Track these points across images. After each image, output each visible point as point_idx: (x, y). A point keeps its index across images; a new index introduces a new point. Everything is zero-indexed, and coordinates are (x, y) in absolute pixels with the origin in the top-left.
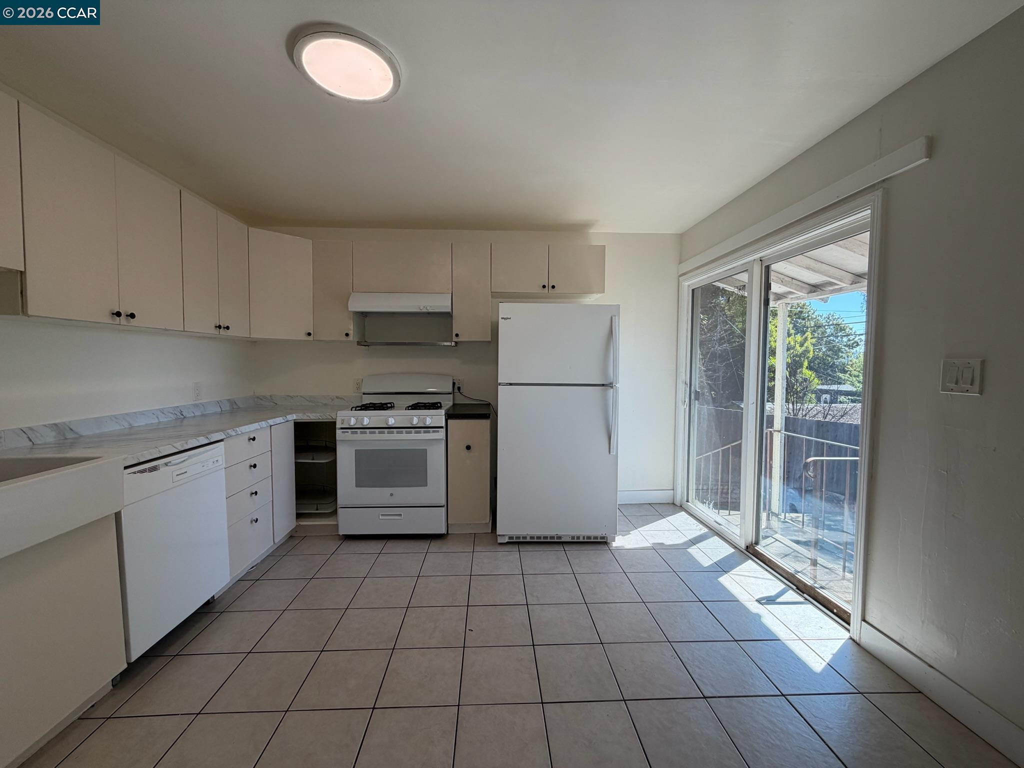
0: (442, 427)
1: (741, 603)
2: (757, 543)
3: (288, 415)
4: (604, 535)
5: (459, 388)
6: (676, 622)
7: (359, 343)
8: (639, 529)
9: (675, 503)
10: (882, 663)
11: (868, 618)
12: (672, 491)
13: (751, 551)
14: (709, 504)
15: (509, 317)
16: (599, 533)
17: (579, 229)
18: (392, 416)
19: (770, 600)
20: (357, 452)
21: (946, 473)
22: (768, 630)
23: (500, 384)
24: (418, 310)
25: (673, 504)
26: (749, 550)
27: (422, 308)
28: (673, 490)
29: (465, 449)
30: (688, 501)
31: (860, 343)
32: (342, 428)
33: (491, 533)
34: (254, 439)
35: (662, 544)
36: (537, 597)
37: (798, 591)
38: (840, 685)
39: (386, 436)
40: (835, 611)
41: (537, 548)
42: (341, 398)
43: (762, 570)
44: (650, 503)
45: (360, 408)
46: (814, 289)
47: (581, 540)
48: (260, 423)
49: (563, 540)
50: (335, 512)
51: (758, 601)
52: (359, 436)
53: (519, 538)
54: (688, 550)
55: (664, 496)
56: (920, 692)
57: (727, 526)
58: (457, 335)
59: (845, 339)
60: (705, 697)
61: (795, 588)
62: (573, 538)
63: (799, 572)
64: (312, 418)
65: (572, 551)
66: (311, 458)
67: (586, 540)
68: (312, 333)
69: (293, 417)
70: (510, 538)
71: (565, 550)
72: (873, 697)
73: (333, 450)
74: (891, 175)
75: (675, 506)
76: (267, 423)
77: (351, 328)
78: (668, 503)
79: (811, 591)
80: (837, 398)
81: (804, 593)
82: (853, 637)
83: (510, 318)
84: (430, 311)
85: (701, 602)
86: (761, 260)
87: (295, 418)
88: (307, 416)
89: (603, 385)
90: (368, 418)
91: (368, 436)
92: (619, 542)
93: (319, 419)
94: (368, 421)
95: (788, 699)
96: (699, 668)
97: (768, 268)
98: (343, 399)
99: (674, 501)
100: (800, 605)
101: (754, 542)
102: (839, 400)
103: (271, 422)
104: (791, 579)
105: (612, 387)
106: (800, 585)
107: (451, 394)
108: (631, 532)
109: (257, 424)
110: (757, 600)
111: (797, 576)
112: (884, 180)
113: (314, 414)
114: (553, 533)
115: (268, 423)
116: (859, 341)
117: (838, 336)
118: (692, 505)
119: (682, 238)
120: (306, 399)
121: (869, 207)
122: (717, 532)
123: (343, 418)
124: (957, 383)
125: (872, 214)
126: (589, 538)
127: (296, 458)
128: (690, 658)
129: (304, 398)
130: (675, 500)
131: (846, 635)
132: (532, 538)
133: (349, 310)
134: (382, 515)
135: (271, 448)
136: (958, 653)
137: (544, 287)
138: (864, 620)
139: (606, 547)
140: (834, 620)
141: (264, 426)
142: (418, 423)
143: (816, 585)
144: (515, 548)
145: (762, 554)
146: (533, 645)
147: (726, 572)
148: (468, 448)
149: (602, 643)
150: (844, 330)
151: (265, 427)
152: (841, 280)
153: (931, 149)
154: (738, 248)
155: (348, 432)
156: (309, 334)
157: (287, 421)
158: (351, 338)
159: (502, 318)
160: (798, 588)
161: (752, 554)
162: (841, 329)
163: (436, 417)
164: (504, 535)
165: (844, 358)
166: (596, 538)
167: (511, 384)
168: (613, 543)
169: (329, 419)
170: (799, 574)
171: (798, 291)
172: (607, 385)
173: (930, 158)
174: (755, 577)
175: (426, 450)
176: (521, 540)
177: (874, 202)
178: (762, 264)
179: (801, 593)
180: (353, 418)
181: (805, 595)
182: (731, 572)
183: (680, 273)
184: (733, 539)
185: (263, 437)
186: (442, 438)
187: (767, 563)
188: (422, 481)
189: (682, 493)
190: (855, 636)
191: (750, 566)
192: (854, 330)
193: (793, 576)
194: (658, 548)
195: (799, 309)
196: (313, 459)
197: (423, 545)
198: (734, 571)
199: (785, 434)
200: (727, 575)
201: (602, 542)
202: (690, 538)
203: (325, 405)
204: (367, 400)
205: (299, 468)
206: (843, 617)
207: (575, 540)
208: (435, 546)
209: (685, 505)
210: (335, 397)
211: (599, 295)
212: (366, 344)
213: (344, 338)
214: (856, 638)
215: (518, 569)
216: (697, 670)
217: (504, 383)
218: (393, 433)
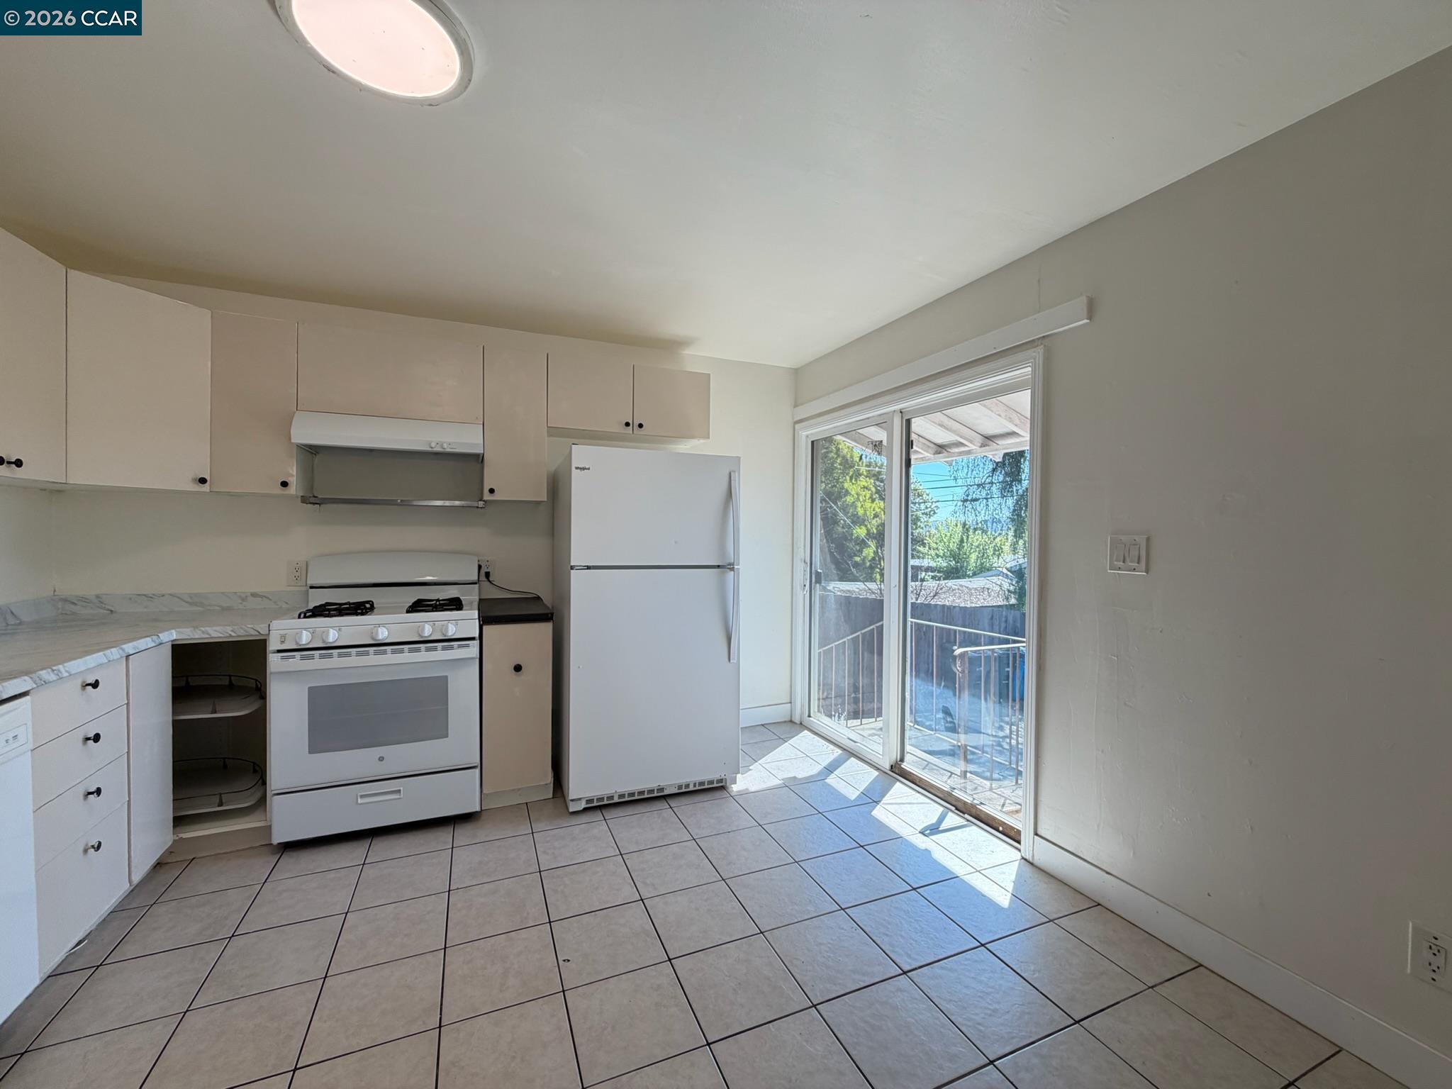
0: (473, 639)
1: (906, 840)
2: (902, 760)
3: (160, 632)
4: (723, 776)
5: (487, 575)
6: (842, 880)
7: (304, 500)
8: (759, 762)
9: (793, 720)
10: (1060, 881)
11: (1039, 833)
12: (789, 705)
13: (898, 771)
14: (839, 717)
15: (587, 467)
16: (714, 776)
17: (671, 346)
18: (383, 625)
19: (933, 830)
20: (313, 691)
21: (1116, 658)
22: (944, 869)
23: (572, 568)
24: (427, 448)
25: (791, 721)
26: (894, 770)
27: (433, 445)
28: (791, 703)
29: (513, 671)
30: (809, 716)
31: (936, 511)
32: (279, 651)
33: (553, 798)
34: (95, 685)
35: (795, 778)
36: (653, 885)
37: (957, 811)
38: (1028, 917)
39: (372, 658)
40: (1001, 829)
41: (629, 810)
42: (262, 597)
43: (914, 792)
44: (763, 723)
45: (310, 614)
46: (940, 449)
47: (691, 788)
48: (108, 652)
49: (666, 792)
50: (262, 803)
51: (922, 833)
52: (317, 662)
53: (602, 799)
54: (826, 781)
55: (781, 713)
56: (1099, 904)
57: (864, 743)
58: (492, 491)
59: (923, 506)
60: (905, 973)
61: (953, 808)
62: (680, 787)
63: (954, 789)
64: (214, 634)
65: (682, 807)
66: (210, 709)
67: (697, 788)
68: (208, 479)
69: (172, 635)
70: (588, 801)
71: (671, 808)
72: (1062, 922)
73: (260, 692)
74: (1052, 332)
75: (795, 725)
76: (121, 651)
77: (292, 472)
78: (785, 722)
79: (972, 810)
80: (917, 575)
81: (964, 813)
82: (1025, 857)
83: (589, 469)
84: (448, 450)
85: (862, 846)
86: (901, 412)
87: (175, 637)
88: (203, 632)
89: (719, 566)
90: (335, 630)
91: (336, 660)
92: (741, 784)
93: (231, 636)
94: (337, 635)
95: (989, 948)
96: (887, 935)
97: (908, 422)
98: (268, 598)
99: (791, 717)
100: (964, 829)
101: (899, 760)
102: (919, 577)
103: (129, 648)
104: (949, 799)
105: (732, 569)
106: (960, 805)
107: (475, 583)
108: (751, 768)
109: (101, 653)
110: (920, 832)
111: (953, 793)
112: (1044, 337)
113: (215, 628)
114: (654, 785)
115: (123, 650)
116: (935, 509)
117: (916, 503)
118: (815, 720)
119: (796, 374)
120: (182, 599)
121: (1030, 364)
122: (851, 751)
123: (282, 632)
124: (1124, 562)
125: (1034, 371)
126: (702, 783)
127: (174, 713)
128: (874, 926)
129: (179, 598)
130: (793, 716)
131: (1017, 855)
132: (622, 796)
133: (293, 441)
134: (362, 797)
135: (128, 699)
136: (1134, 853)
137: (627, 424)
138: (1036, 834)
139: (724, 794)
140: (1000, 839)
141: (115, 658)
142: (431, 635)
143: (975, 802)
144: (597, 816)
145: (911, 773)
146: (670, 960)
147: (877, 802)
148: (518, 668)
149: (762, 933)
150: (922, 496)
151: (118, 659)
152: (971, 442)
153: (1091, 310)
154: (877, 394)
155: (293, 657)
156: (203, 481)
157: (161, 644)
158: (293, 490)
159: (577, 468)
160: (957, 809)
161: (898, 775)
162: (918, 494)
163: (465, 622)
164: (580, 799)
165: (922, 528)
166: (711, 782)
167: (589, 568)
168: (733, 786)
169: (252, 635)
170: (955, 791)
171: (925, 451)
172: (725, 567)
173: (1090, 320)
174: (910, 804)
175: (446, 677)
176: (606, 802)
177: (1035, 359)
178: (902, 417)
179: (961, 814)
180: (306, 632)
181: (966, 816)
182: (882, 802)
183: (796, 419)
184: (874, 759)
185: (113, 681)
186: (474, 656)
187: (918, 783)
188: (438, 729)
189: (802, 706)
190: (1027, 854)
191: (900, 789)
192: (930, 496)
193: (950, 794)
194: (791, 784)
195: (877, 469)
196: (215, 712)
197: (442, 837)
198: (886, 799)
199: (912, 622)
200: (879, 806)
201: (717, 788)
202: (825, 764)
203: (229, 609)
204: (317, 599)
205: (180, 730)
206: (1013, 836)
207: (684, 790)
208: (464, 834)
209: (806, 721)
210: (249, 594)
211: (702, 441)
212: (312, 500)
213: (279, 490)
214: (1028, 857)
215: (613, 847)
216: (886, 939)
217: (581, 566)
218: (385, 652)
